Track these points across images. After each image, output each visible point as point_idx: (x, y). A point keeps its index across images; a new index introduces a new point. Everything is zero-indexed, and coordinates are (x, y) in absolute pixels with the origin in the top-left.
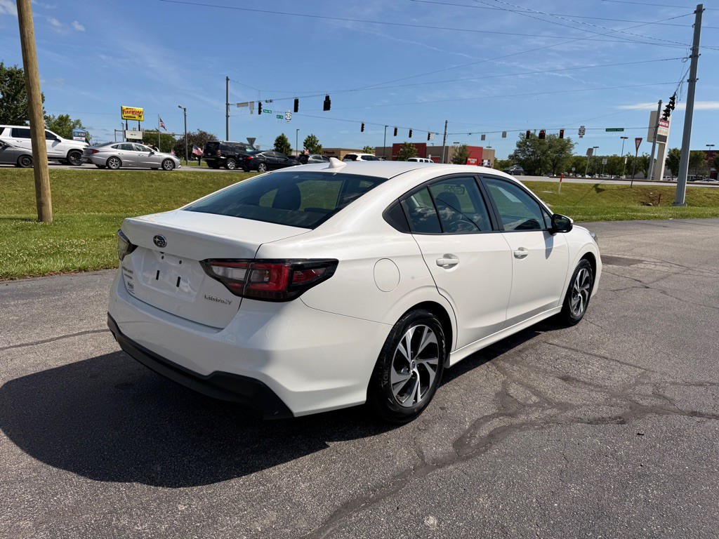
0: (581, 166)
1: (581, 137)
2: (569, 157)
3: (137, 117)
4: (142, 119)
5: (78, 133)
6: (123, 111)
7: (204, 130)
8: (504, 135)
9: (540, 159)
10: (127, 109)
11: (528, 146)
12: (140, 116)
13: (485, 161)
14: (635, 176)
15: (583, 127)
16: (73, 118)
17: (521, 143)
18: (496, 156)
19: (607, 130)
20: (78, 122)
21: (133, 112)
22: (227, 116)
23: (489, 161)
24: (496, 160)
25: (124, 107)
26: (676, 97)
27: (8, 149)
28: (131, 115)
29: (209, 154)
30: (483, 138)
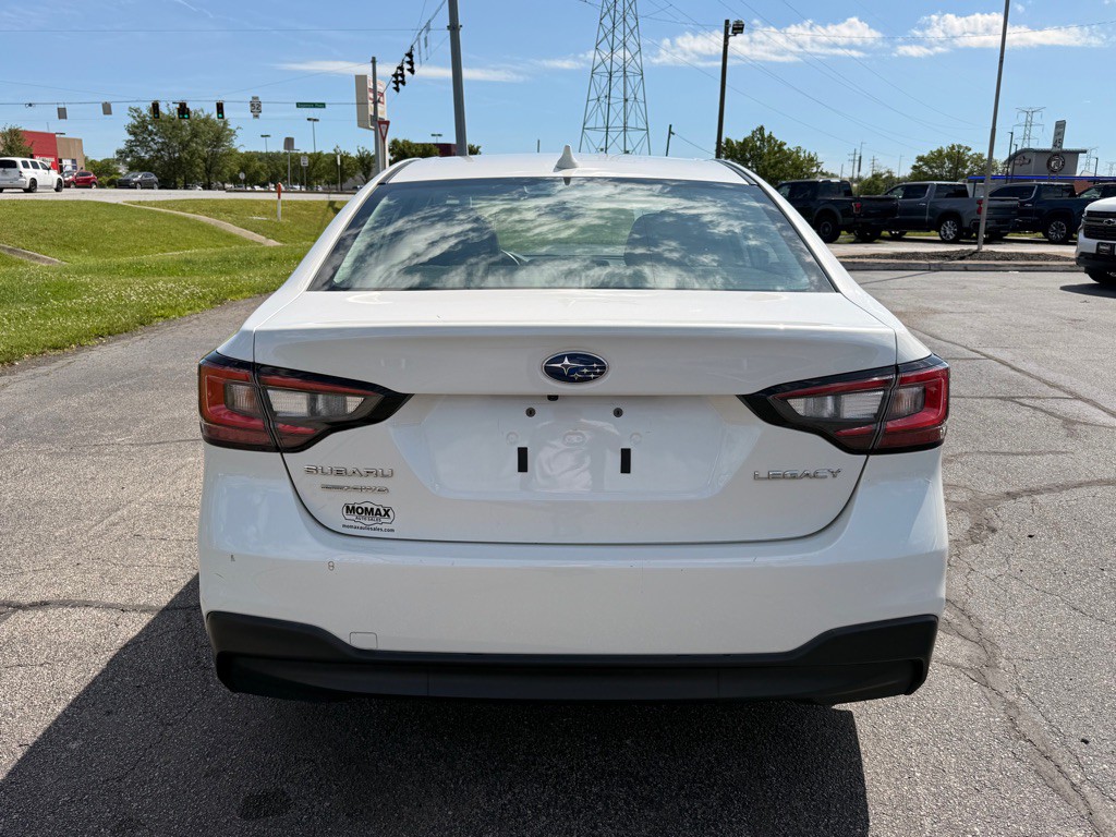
0: (251, 170)
1: (257, 116)
2: (232, 153)
8: (107, 109)
9: (180, 157)
11: (151, 133)
13: (64, 162)
14: (345, 186)
15: (257, 98)
17: (137, 127)
18: (86, 154)
19: (299, 105)
23: (74, 161)
24: (86, 159)
26: (414, 53)
30: (62, 114)
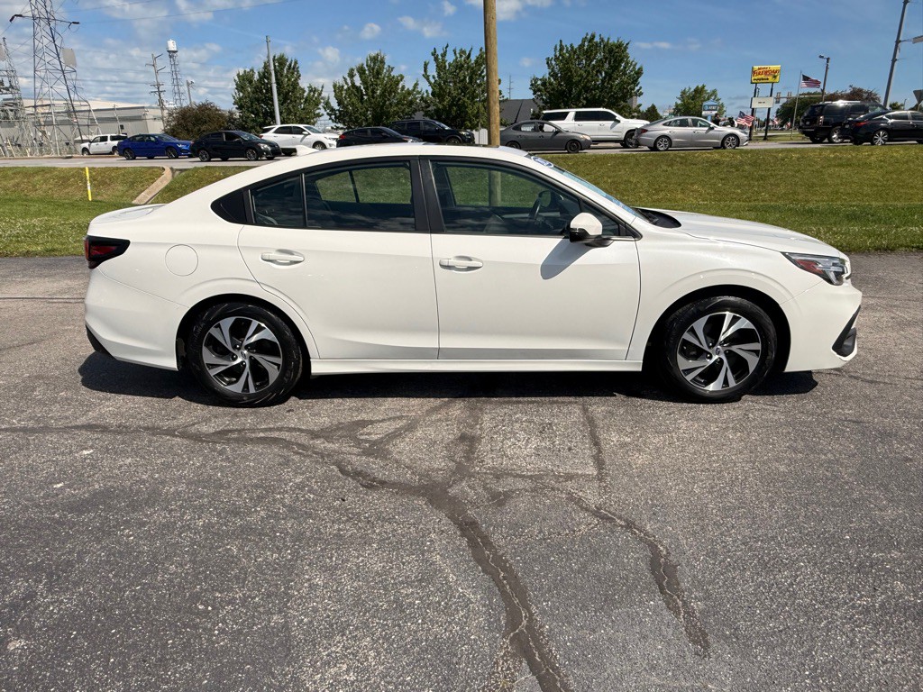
3: (770, 78)
4: (777, 80)
5: (709, 106)
6: (754, 72)
7: (858, 86)
10: (759, 69)
12: (775, 77)
16: (709, 89)
20: (714, 93)
21: (766, 72)
22: (894, 60)
25: (756, 67)
27: (559, 135)
28: (763, 76)
29: (808, 123)
